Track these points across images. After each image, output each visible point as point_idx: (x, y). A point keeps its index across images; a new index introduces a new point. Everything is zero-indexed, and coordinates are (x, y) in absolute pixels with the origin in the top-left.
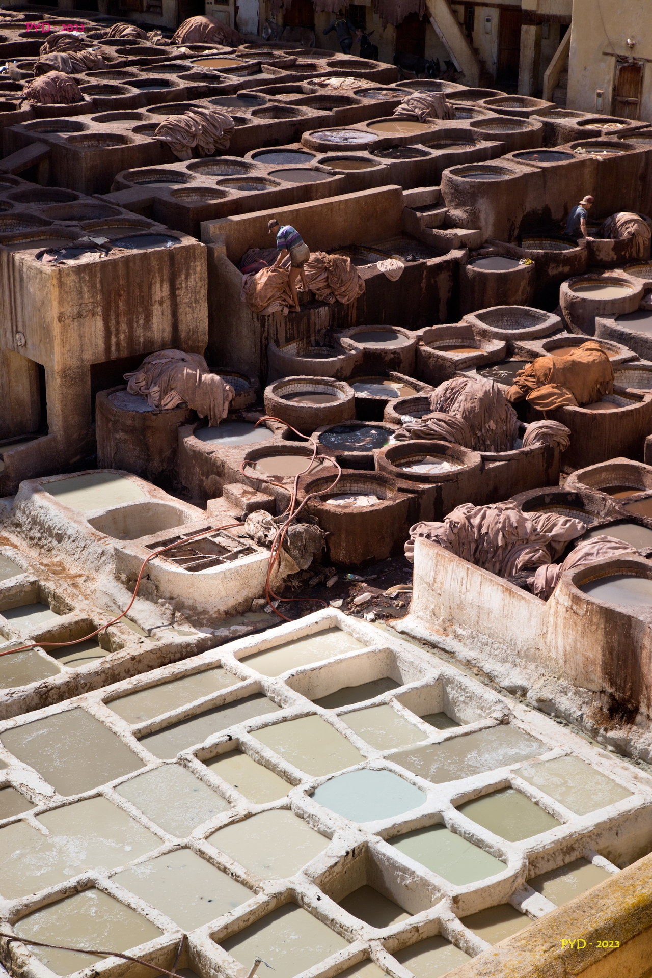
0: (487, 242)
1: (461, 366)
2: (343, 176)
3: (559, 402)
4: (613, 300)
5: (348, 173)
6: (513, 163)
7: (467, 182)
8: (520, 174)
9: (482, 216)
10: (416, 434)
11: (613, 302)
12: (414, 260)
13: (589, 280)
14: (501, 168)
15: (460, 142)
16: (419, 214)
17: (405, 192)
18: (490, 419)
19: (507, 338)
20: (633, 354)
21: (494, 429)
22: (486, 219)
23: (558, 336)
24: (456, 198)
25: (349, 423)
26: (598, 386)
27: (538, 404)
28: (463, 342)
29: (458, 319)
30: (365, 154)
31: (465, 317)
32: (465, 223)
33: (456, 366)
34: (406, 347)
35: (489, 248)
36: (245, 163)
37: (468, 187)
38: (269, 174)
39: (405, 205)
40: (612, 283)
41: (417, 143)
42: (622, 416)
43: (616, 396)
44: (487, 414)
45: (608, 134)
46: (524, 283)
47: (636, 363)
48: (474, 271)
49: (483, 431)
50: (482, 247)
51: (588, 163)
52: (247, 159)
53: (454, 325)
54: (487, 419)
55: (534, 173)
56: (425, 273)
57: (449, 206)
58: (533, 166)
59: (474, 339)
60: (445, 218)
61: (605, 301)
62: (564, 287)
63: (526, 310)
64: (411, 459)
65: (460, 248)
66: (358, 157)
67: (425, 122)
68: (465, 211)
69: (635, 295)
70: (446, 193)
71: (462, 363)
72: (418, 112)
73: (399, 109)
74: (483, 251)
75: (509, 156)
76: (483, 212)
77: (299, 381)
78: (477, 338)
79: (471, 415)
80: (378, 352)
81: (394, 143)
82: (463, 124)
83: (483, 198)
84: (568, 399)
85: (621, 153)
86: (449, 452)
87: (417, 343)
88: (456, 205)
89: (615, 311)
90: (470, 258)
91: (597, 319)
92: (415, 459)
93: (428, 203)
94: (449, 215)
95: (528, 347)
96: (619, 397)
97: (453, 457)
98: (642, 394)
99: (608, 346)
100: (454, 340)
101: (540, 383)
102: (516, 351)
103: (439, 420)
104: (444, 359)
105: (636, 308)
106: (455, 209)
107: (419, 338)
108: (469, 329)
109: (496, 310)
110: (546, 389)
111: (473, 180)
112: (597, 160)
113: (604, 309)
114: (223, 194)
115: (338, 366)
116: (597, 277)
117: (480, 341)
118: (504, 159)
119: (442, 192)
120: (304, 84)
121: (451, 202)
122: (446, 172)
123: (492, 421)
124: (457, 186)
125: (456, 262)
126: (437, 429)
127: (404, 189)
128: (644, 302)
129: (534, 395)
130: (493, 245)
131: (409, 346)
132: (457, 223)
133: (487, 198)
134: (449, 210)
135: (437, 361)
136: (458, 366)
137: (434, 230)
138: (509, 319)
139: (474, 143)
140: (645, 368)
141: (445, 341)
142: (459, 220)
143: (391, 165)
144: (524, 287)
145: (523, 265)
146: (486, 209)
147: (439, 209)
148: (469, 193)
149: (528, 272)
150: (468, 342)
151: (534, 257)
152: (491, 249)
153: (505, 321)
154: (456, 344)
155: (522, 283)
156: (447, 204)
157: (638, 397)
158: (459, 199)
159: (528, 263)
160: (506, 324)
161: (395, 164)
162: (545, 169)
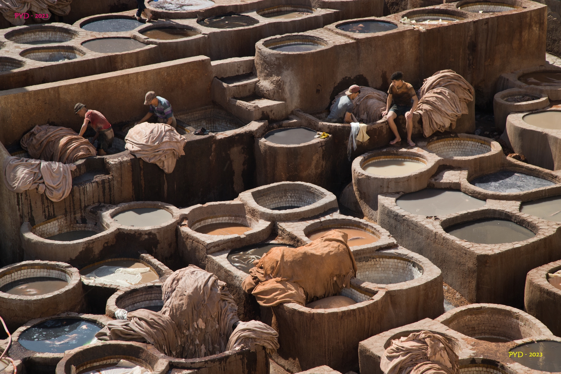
0: (292, 113)
1: (213, 249)
2: (154, 46)
3: (280, 298)
4: (396, 179)
5: (160, 43)
6: (331, 33)
7: (273, 54)
8: (331, 44)
9: (287, 88)
10: (116, 334)
11: (397, 180)
12: (203, 132)
13: (387, 154)
14: (318, 38)
15: (301, 9)
16: (225, 85)
17: (214, 63)
18: (198, 317)
19: (274, 221)
20: (393, 240)
21: (203, 327)
22: (290, 91)
23: (328, 217)
24: (265, 69)
25: (64, 315)
26: (335, 279)
27: (262, 299)
28: (236, 220)
29: (235, 196)
30: (192, 23)
31: (241, 195)
32: (271, 94)
33: (207, 250)
34: (163, 228)
35: (293, 119)
36: (70, 30)
37: (274, 59)
38: (82, 44)
39: (214, 75)
40: (410, 158)
41: (252, 10)
42: (342, 317)
43: (353, 290)
44: (195, 312)
45: (449, 1)
46: (315, 158)
47: (392, 251)
48: (265, 145)
49: (191, 330)
50: (288, 119)
51: (407, 33)
52: (75, 27)
53: (228, 202)
54: (195, 317)
55: (346, 45)
56: (214, 146)
57: (260, 76)
58: (349, 37)
59: (245, 218)
60: (255, 89)
61: (388, 179)
62: (356, 164)
63: (307, 187)
64: (105, 362)
65: (259, 120)
66: (184, 26)
68: (272, 82)
69: (421, 174)
70: (257, 64)
71: (214, 247)
74: (285, 122)
75: (332, 26)
76: (288, 84)
77: (32, 266)
78: (248, 216)
79: (178, 313)
80: (132, 233)
81: (229, 10)
83: (288, 70)
84: (291, 296)
85: (456, 21)
86: (143, 356)
87: (179, 223)
88: (265, 76)
89: (399, 190)
90: (266, 132)
91: (380, 197)
92: (109, 361)
93: (241, 72)
94: (258, 86)
95: (288, 230)
96: (356, 291)
97: (146, 361)
98: (376, 290)
99: (373, 230)
100: (227, 218)
101: (267, 277)
102: (280, 232)
103: (140, 319)
104: (198, 241)
105: (425, 186)
106: (265, 79)
107: (184, 217)
108: (242, 207)
109: (278, 186)
110: (271, 284)
111: (279, 52)
112: (418, 31)
113: (388, 187)
114: (19, 64)
115: (81, 249)
116: (395, 152)
117: (250, 220)
118: (326, 29)
119: (255, 62)
121: (261, 72)
122: (259, 44)
123: (200, 320)
124: (265, 57)
125: (251, 137)
126: (137, 329)
127: (213, 60)
128: (433, 180)
129: (260, 288)
130: (297, 116)
131: (168, 226)
132: (265, 94)
133: (292, 71)
134: (259, 81)
135: (192, 243)
136: (209, 249)
137: (238, 101)
138: (293, 195)
139: (312, 10)
140: (399, 257)
141: (218, 219)
142: (267, 91)
143: (210, 35)
144: (317, 161)
145: (318, 138)
146: (290, 82)
147: (249, 79)
148: (275, 64)
149: (322, 146)
150: (240, 220)
151: (330, 130)
152: (295, 121)
153: (289, 197)
154: (229, 221)
155: (314, 158)
156: (258, 74)
157: (372, 293)
158: (267, 70)
159: (324, 137)
160: (290, 200)
161: (214, 33)
162: (358, 41)
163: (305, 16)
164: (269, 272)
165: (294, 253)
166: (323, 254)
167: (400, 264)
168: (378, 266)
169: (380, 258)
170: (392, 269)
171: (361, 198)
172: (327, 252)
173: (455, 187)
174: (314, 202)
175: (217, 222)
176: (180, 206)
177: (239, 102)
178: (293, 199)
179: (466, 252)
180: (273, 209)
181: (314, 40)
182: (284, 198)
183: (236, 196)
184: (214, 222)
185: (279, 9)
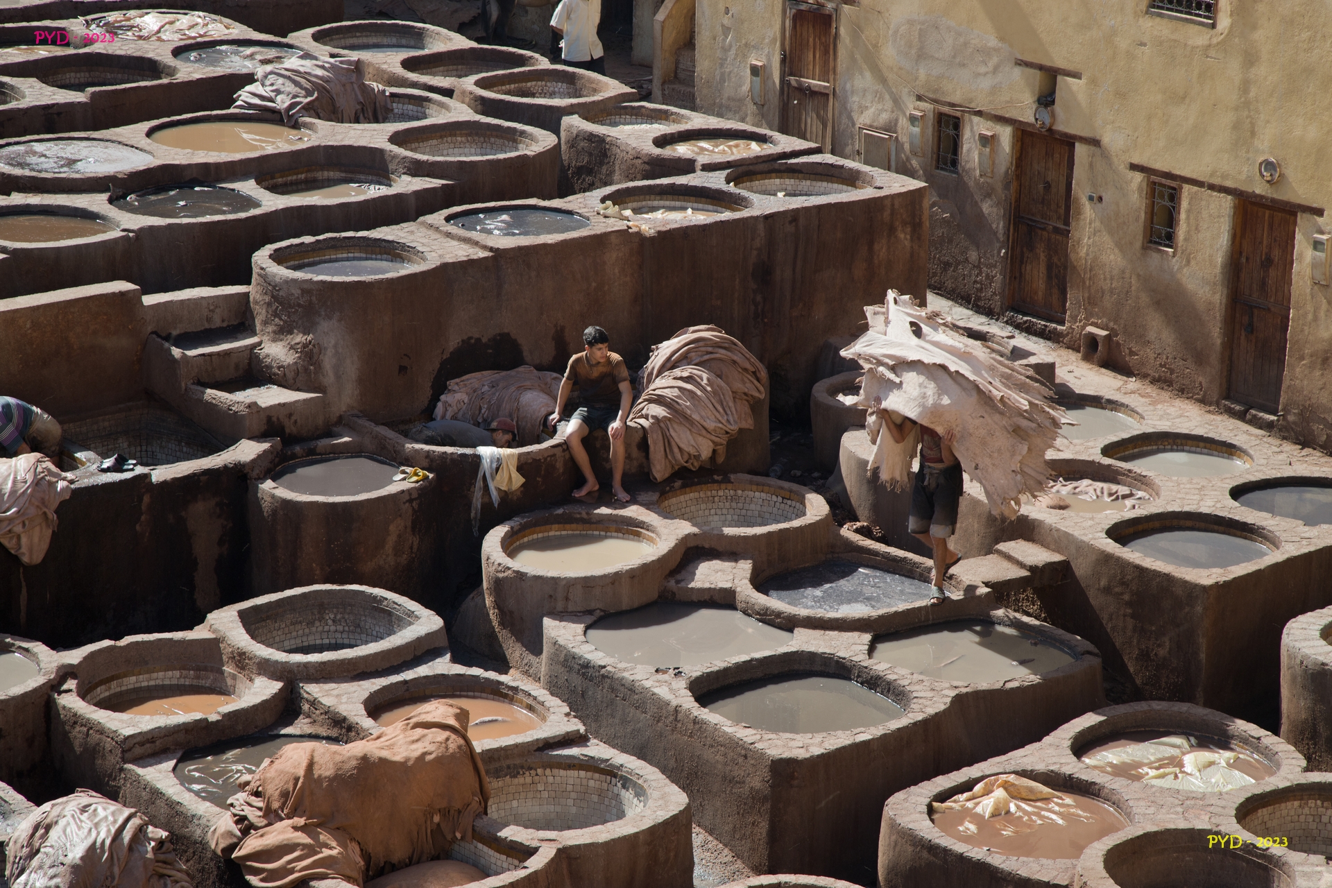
0: (340, 421)
1: (138, 751)
2: (2, 257)
3: (301, 867)
4: (586, 579)
5: (15, 250)
6: (435, 235)
7: (295, 281)
8: (431, 262)
9: (328, 362)
11: (588, 583)
12: (118, 468)
13: (566, 521)
14: (403, 246)
15: (362, 177)
16: (176, 352)
17: (149, 300)
19: (291, 678)
20: (576, 726)
22: (336, 368)
23: (423, 671)
24: (276, 315)
26: (437, 819)
27: (256, 872)
28: (198, 677)
29: (197, 619)
31: (211, 617)
32: (290, 375)
33: (123, 752)
34: (14, 698)
35: (341, 436)
39: (150, 329)
40: (618, 530)
41: (243, 177)
43: (480, 846)
45: (709, 168)
46: (395, 528)
47: (574, 751)
48: (273, 496)
50: (331, 434)
51: (613, 239)
53: (178, 635)
55: (471, 263)
56: (146, 499)
57: (263, 332)
58: (476, 244)
59: (222, 673)
60: (249, 364)
61: (568, 580)
62: (492, 542)
63: (374, 599)
65: (260, 437)
66: (76, 209)
67: (296, 126)
68: (292, 348)
69: (645, 568)
70: (256, 303)
71: (142, 744)
72: (282, 102)
73: (245, 95)
74: (323, 443)
75: (437, 218)
76: (330, 352)
78: (228, 669)
81: (187, 175)
82: (374, 135)
83: (330, 318)
85: (727, 215)
87: (55, 686)
88: (274, 332)
89: (593, 605)
90: (276, 466)
91: (547, 622)
93: (217, 323)
94: (257, 356)
95: (327, 701)
96: (485, 849)
98: (534, 844)
99: (530, 701)
100: (177, 673)
101: (271, 816)
102: (306, 707)
104: (102, 731)
105: (655, 596)
106: (274, 340)
107: (66, 672)
108: (213, 645)
109: (304, 595)
111: (309, 276)
112: (639, 234)
113: (567, 599)
116: (584, 515)
117: (234, 677)
118: (423, 223)
119: (251, 299)
120: (76, 26)
121: (265, 323)
122: (262, 258)
124: (274, 287)
125: (240, 477)
127: (147, 291)
128: (672, 583)
129: (252, 844)
130: (351, 428)
131: (25, 695)
132: (275, 374)
133: (340, 320)
134: (260, 343)
135: (88, 734)
136: (130, 750)
137: (209, 391)
138: (339, 616)
139: (389, 179)
140: (592, 766)
141: (155, 675)
142: (279, 368)
143: (141, 232)
144: (399, 536)
145: (401, 482)
146: (335, 346)
147: (237, 339)
148: (299, 305)
149: (411, 501)
150: (207, 678)
151: (431, 462)
152: (346, 439)
153: (330, 622)
154: (182, 681)
155: (392, 528)
156: (258, 327)
157: (523, 852)
158: (281, 319)
159: (415, 478)
160: (333, 628)
161: (151, 229)
162: (498, 253)
163: (374, 191)
164: (276, 805)
165: (338, 758)
166: (407, 759)
167: (592, 783)
168: (541, 787)
169: (544, 768)
170: (573, 795)
171: (502, 623)
172: (417, 754)
173: (723, 600)
174: (391, 632)
175: (152, 683)
176: (57, 644)
177: (210, 393)
178: (340, 628)
179: (745, 753)
180: (290, 651)
181: (393, 251)
182: (317, 623)
183: (201, 620)
184: (144, 684)
185: (309, 175)
